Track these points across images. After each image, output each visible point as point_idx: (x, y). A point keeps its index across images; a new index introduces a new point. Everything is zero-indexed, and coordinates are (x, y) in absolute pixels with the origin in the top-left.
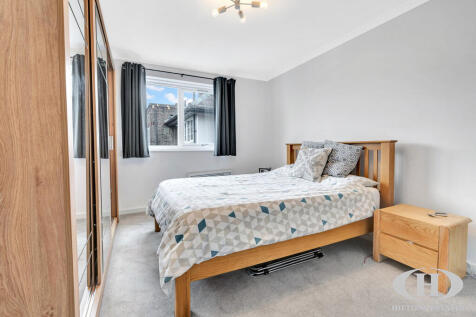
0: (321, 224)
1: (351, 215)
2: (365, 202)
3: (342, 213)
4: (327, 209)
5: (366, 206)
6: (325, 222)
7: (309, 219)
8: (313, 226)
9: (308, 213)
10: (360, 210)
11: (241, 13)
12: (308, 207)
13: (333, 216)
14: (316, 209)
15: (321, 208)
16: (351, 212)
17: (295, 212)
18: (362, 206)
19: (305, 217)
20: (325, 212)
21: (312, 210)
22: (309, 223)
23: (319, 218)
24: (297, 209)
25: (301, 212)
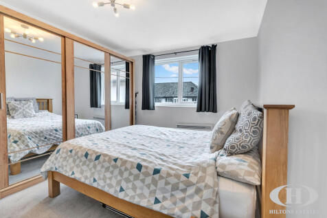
0: (118, 189)
1: (157, 201)
2: (191, 196)
3: (146, 192)
4: (132, 178)
5: (189, 203)
6: (122, 190)
7: (110, 179)
8: (110, 186)
9: (112, 172)
10: (175, 204)
11: (115, 9)
12: (115, 167)
13: (134, 188)
14: (121, 173)
15: (126, 174)
16: (160, 197)
17: (103, 167)
18: (183, 200)
19: (108, 175)
20: (127, 180)
21: (116, 172)
22: (108, 181)
23: (119, 182)
24: (106, 164)
25: (107, 169)
